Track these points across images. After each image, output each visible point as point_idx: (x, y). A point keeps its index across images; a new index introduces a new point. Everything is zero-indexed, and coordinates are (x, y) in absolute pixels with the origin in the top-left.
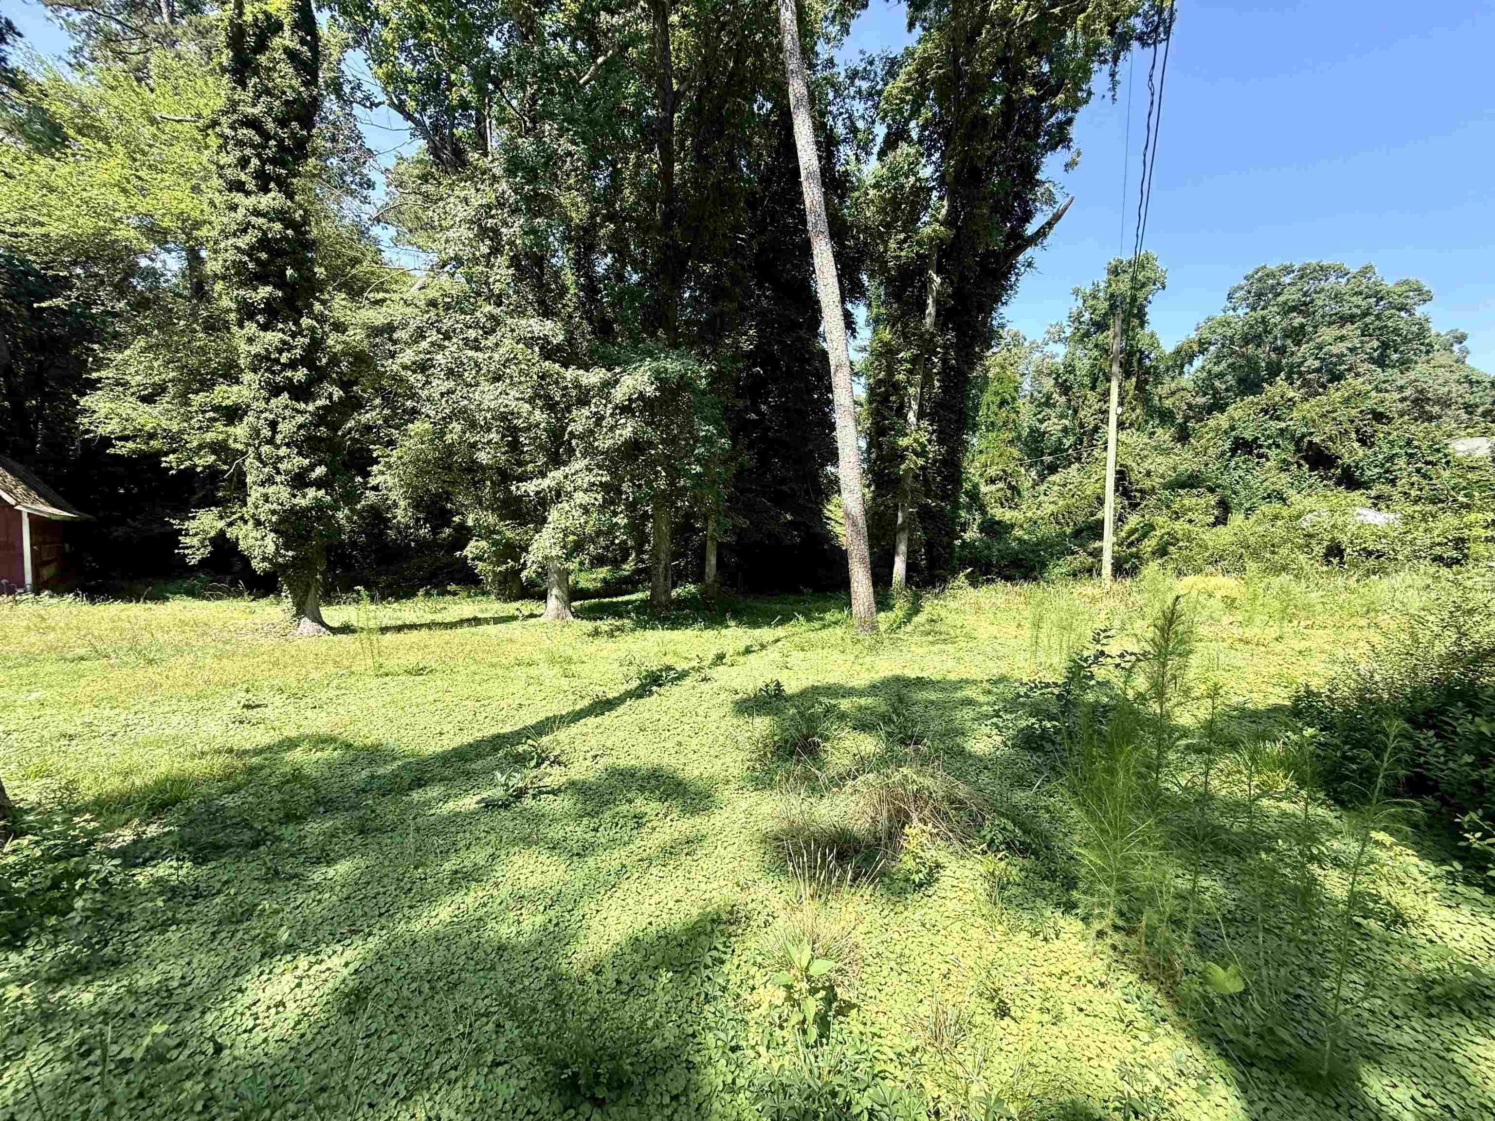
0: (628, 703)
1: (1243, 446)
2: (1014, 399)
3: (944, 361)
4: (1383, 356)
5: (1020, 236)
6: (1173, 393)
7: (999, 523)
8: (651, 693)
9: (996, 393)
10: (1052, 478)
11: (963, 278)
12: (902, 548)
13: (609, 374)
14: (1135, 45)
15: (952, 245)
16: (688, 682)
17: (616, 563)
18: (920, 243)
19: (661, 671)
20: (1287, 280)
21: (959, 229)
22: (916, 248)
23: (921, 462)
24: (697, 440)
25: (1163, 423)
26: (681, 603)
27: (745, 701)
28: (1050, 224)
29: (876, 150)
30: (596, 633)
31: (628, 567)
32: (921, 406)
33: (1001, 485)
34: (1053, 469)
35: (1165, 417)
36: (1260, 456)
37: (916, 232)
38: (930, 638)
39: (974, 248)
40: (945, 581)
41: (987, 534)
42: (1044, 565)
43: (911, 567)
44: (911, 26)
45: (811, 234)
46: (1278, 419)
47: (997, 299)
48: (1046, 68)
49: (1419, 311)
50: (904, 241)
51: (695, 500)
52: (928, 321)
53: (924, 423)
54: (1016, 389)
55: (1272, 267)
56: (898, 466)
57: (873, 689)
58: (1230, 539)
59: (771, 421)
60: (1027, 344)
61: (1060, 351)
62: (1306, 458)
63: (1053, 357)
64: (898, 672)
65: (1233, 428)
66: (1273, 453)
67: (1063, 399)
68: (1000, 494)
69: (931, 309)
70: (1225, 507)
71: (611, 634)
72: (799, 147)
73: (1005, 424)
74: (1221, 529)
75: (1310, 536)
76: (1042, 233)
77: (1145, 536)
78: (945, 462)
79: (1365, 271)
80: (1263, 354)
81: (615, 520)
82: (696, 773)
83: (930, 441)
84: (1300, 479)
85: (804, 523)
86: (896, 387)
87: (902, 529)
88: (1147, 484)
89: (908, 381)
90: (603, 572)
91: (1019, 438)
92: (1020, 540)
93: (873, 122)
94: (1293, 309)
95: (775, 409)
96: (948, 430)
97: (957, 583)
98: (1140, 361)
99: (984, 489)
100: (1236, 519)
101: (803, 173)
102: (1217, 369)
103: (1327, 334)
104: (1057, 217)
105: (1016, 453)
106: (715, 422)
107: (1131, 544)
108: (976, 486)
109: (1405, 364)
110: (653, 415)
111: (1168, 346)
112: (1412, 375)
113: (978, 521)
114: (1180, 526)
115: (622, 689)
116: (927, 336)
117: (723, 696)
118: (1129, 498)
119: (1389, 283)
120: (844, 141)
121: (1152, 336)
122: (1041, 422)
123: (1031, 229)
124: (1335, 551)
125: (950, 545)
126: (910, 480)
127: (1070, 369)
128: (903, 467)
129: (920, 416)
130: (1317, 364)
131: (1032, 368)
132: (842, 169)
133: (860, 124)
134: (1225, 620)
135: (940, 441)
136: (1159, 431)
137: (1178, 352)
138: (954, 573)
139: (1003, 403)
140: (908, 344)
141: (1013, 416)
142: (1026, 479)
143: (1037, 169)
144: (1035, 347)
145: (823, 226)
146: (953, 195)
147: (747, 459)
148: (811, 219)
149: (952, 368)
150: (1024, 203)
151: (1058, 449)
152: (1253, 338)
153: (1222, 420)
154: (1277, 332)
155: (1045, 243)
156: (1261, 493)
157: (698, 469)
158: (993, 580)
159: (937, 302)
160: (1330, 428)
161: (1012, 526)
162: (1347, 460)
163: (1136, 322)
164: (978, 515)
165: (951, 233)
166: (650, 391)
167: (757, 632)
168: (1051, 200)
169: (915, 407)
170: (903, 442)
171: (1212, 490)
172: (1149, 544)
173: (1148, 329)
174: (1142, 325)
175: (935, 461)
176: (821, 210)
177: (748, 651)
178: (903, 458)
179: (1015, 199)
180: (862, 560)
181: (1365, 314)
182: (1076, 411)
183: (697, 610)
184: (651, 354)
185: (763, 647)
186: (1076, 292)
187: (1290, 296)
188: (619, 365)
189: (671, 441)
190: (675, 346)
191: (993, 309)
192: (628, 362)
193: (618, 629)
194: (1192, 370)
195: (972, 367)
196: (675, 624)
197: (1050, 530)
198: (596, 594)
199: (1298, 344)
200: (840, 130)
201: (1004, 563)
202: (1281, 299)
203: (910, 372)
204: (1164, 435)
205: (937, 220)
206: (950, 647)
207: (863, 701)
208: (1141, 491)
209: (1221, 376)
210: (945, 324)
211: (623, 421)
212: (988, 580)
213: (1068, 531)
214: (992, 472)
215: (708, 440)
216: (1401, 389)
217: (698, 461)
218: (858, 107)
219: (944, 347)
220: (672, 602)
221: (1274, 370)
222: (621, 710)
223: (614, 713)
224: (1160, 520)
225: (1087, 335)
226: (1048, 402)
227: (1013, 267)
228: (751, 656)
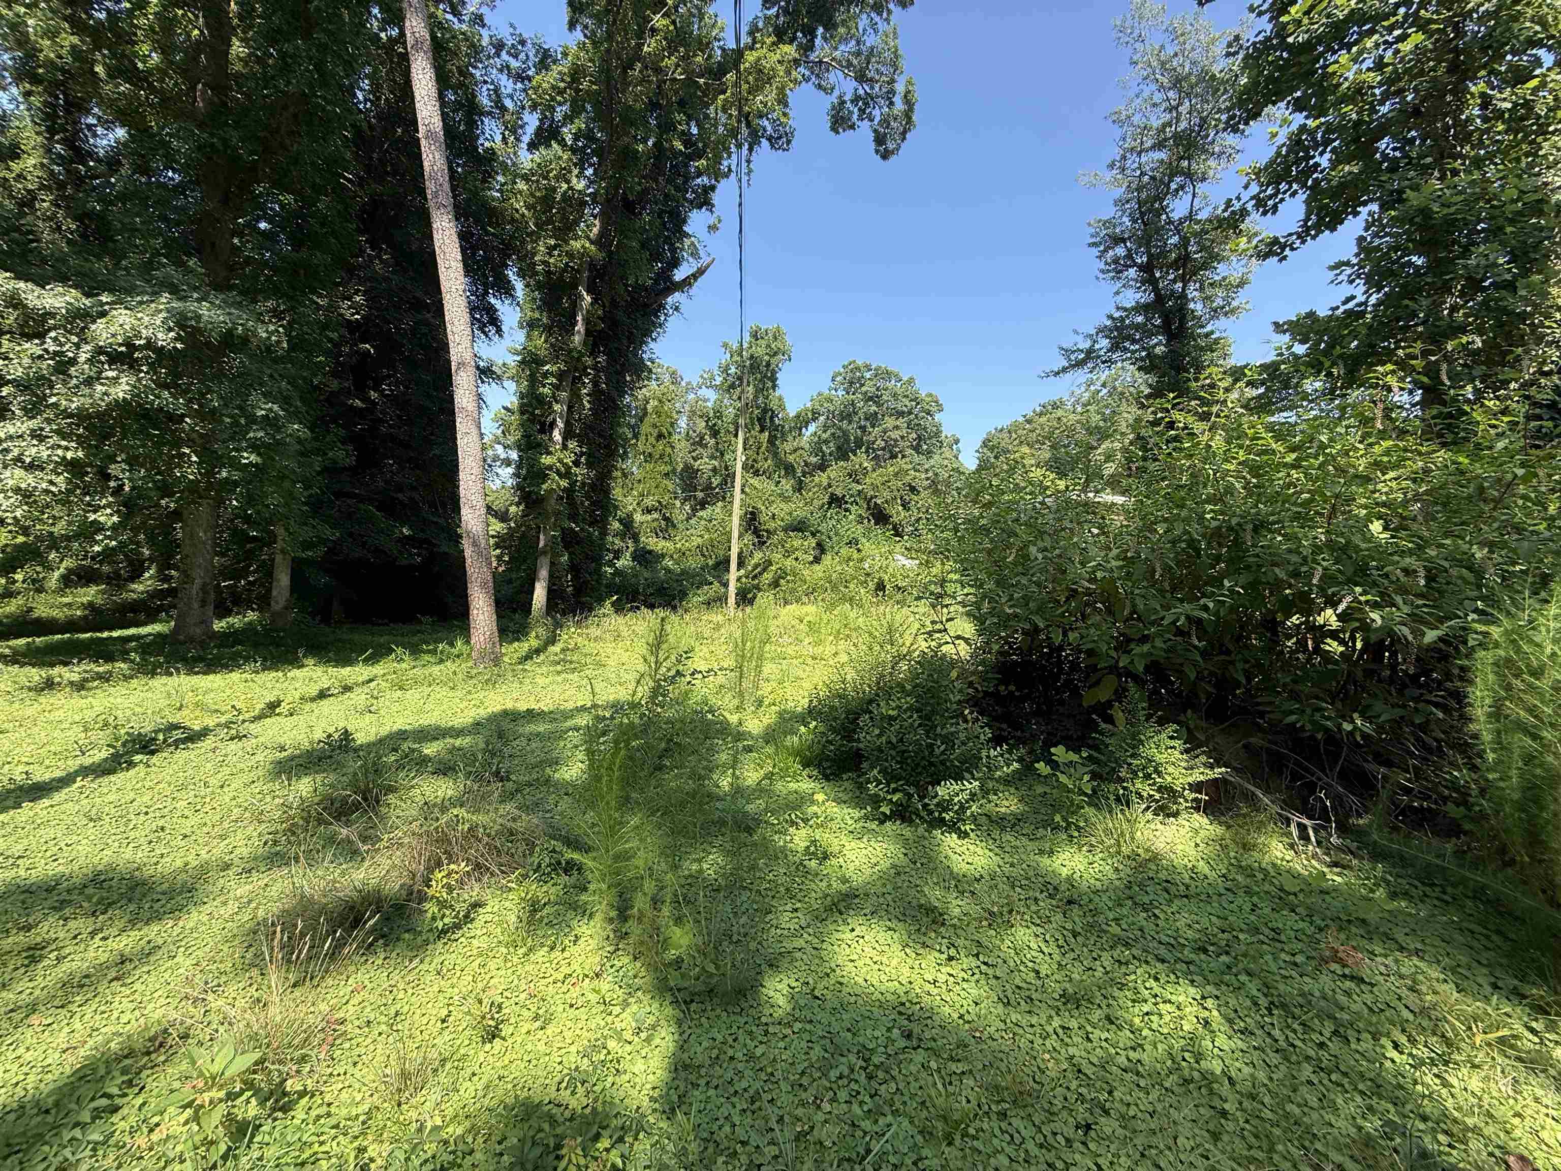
0: (79, 784)
1: (836, 501)
2: (670, 434)
3: (596, 384)
4: (919, 445)
5: (669, 278)
6: (795, 451)
7: (650, 552)
8: (131, 765)
9: (655, 426)
10: (701, 513)
11: (614, 303)
12: (544, 573)
13: (88, 302)
14: (765, 143)
15: (604, 266)
16: (208, 743)
17: (116, 581)
18: (570, 255)
19: (156, 732)
20: (868, 375)
21: (610, 254)
22: (565, 260)
23: (564, 483)
24: (252, 420)
25: (787, 474)
26: (231, 638)
27: (292, 758)
28: (695, 276)
29: (526, 139)
30: (49, 685)
31: (140, 588)
32: (568, 424)
33: (656, 515)
34: (703, 505)
35: (789, 469)
36: (846, 510)
37: (566, 242)
38: (559, 668)
39: (624, 278)
40: (591, 610)
41: (640, 563)
42: (683, 595)
43: (553, 594)
44: (572, 25)
45: (431, 204)
46: (858, 482)
47: (647, 333)
48: (695, 130)
49: (937, 417)
50: (554, 247)
51: (250, 500)
52: (577, 338)
53: (572, 444)
54: (672, 425)
55: (860, 363)
56: (539, 485)
57: (477, 726)
58: (821, 575)
59: (383, 412)
60: (683, 384)
61: (711, 395)
62: (873, 515)
63: (706, 401)
64: (509, 705)
65: (830, 486)
66: (853, 508)
67: (713, 441)
68: (655, 524)
69: (580, 327)
70: (821, 548)
71: (80, 686)
72: (418, 97)
73: (662, 456)
74: (817, 567)
75: (868, 575)
76: (687, 283)
77: (764, 570)
78: (593, 486)
79: (911, 381)
80: (852, 429)
81: (92, 517)
82: (179, 863)
83: (576, 463)
84: (869, 530)
85: (426, 541)
86: (540, 400)
87: (544, 553)
88: (772, 525)
89: (554, 396)
90: (90, 594)
91: (674, 471)
92: (668, 571)
93: (523, 108)
94: (871, 399)
95: (392, 399)
96: (597, 454)
97: (602, 611)
98: (772, 418)
99: (638, 517)
100: (827, 559)
101: (422, 128)
102: (825, 436)
103: (890, 422)
104: (701, 272)
105: (671, 487)
106: (285, 401)
107: (755, 577)
108: (630, 516)
109: (929, 454)
110: (176, 374)
111: (792, 410)
112: (932, 462)
113: (631, 549)
114: (789, 563)
115: (73, 765)
116: (575, 355)
117: (260, 757)
118: (758, 536)
119: (923, 394)
120: (490, 113)
121: (780, 399)
122: (695, 459)
123: (679, 275)
124: (881, 587)
125: (598, 572)
126: (553, 502)
127: (718, 414)
128: (544, 487)
129: (567, 435)
130: (883, 444)
131: (687, 408)
132: (487, 144)
133: (508, 103)
134: (807, 641)
135: (589, 465)
136: (783, 481)
137: (798, 416)
138: (601, 601)
139: (660, 436)
140: (555, 359)
141: (669, 450)
142: (680, 511)
143: (684, 221)
144: (689, 389)
145: (445, 197)
146: (604, 216)
147: (343, 455)
148: (430, 187)
149: (602, 392)
150: (673, 250)
151: (708, 487)
152: (847, 415)
153: (822, 478)
154: (861, 414)
155: (691, 292)
156: (845, 540)
157: (253, 458)
158: (638, 608)
159: (587, 321)
160: (886, 494)
161: (663, 556)
162: (895, 519)
163: (770, 384)
164: (630, 544)
165: (601, 256)
166: (164, 339)
167: (346, 671)
168: (695, 255)
169: (560, 424)
170: (546, 460)
171: (813, 535)
172: (767, 577)
173: (777, 394)
174: (774, 387)
175: (583, 484)
176: (444, 179)
177: (322, 695)
178: (544, 477)
179: (665, 242)
180: (484, 585)
181: (910, 413)
182: (722, 454)
183: (256, 645)
184: (174, 290)
185: (347, 689)
186: (725, 345)
187: (869, 388)
188: (111, 291)
189: (207, 415)
190: (221, 286)
191: (645, 343)
192: (131, 291)
193: (99, 677)
194: (808, 433)
195: (622, 394)
196: (212, 665)
197: (693, 563)
198: (71, 625)
199: (873, 426)
200: (484, 100)
201: (649, 591)
202: (864, 389)
203: (556, 387)
204: (787, 485)
205: (588, 238)
206: (574, 677)
207: (458, 742)
208: (767, 531)
209: (826, 442)
210: (595, 345)
211: (111, 374)
212: (632, 608)
213: (711, 563)
214: (649, 501)
215: (269, 422)
216: (927, 471)
217: (254, 447)
218: (507, 85)
219: (595, 368)
220: (214, 635)
221: (859, 443)
222: (58, 797)
223: (46, 802)
224: (777, 557)
225: (733, 386)
226: (701, 443)
227: (662, 306)
228: (325, 702)
